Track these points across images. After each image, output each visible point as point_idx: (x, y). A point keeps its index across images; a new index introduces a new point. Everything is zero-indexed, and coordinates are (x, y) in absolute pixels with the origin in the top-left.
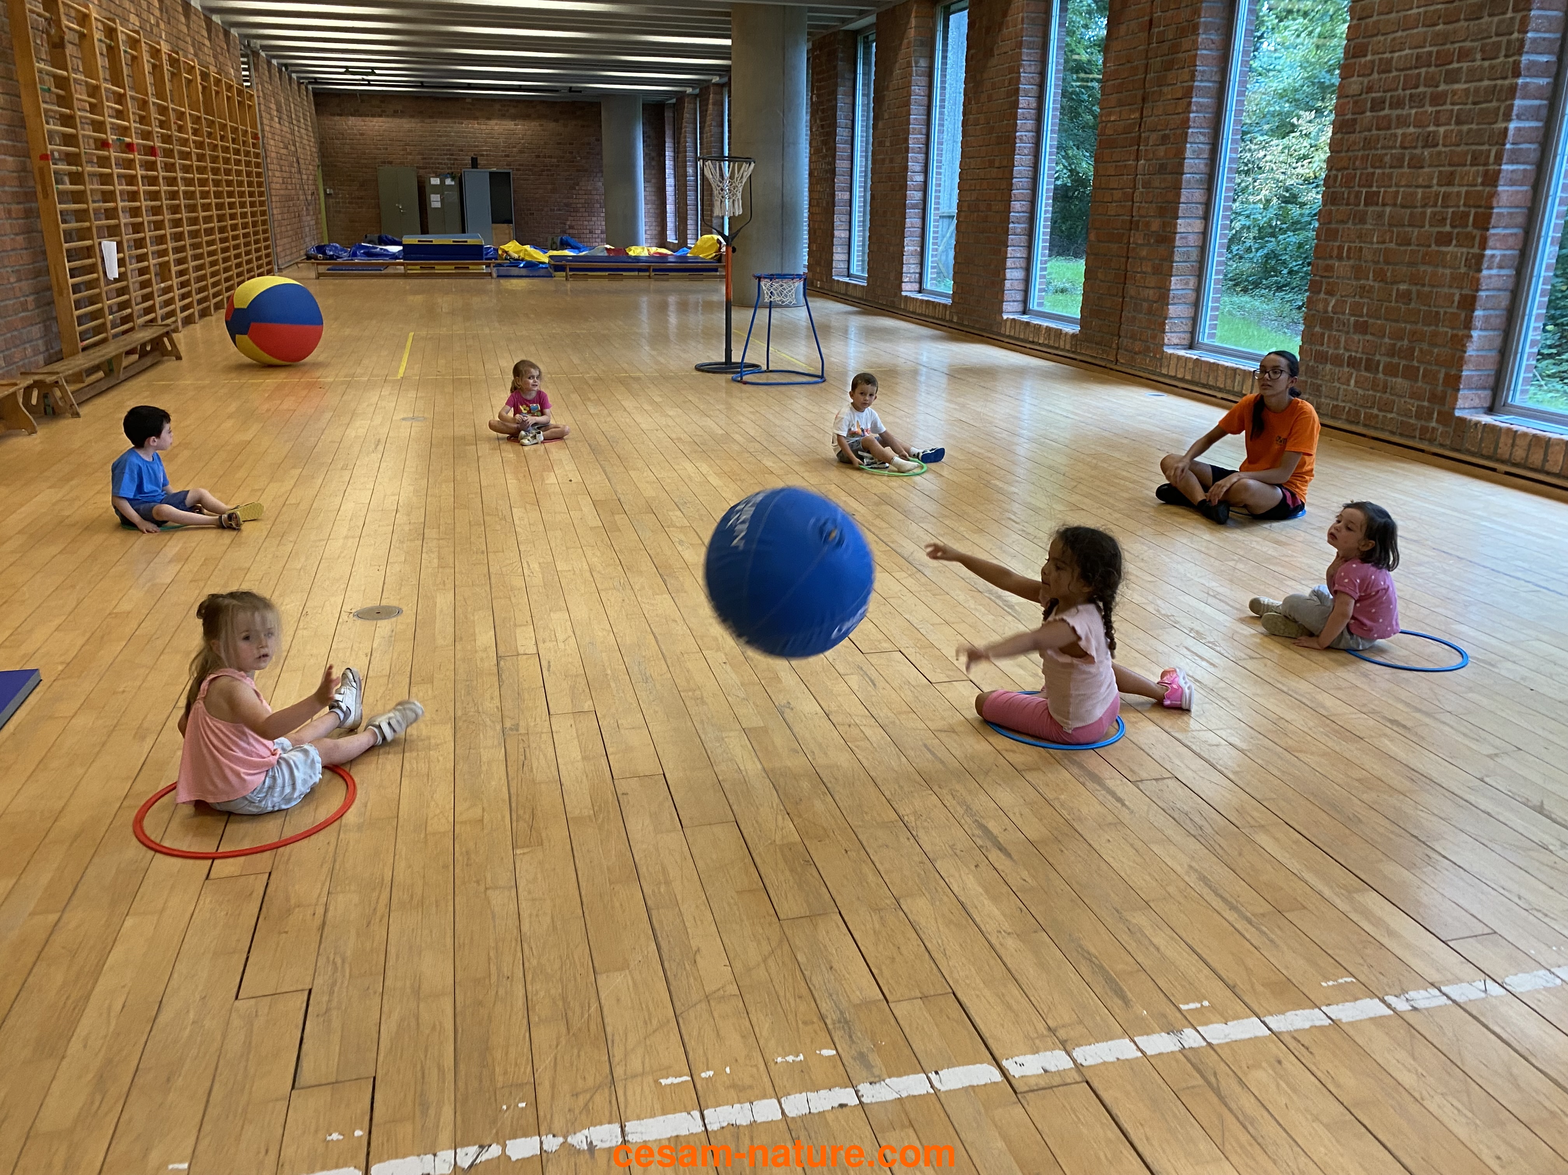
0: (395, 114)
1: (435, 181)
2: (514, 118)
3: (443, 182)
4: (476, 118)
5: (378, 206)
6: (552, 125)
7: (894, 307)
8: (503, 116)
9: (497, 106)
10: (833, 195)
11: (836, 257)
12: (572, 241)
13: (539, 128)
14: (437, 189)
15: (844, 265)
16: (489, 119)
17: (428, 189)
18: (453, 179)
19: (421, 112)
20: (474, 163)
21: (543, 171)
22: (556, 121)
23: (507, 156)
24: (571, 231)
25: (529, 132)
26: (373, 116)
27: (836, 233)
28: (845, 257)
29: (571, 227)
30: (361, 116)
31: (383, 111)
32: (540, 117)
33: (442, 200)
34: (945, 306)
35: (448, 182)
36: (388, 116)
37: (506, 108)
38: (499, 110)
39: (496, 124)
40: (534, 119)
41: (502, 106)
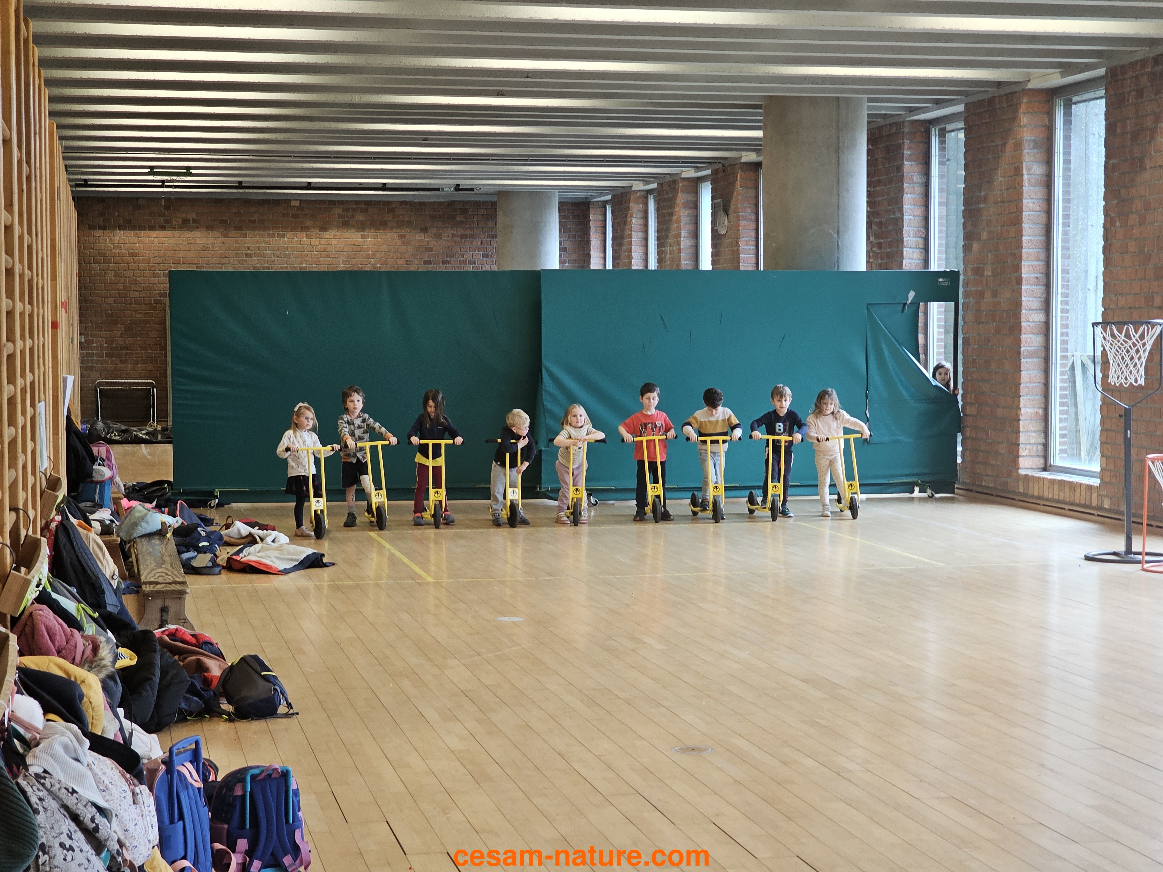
0: (186, 225)
2: (361, 227)
4: (304, 229)
6: (418, 237)
7: (1007, 491)
8: (345, 224)
9: (338, 211)
13: (399, 242)
16: (324, 229)
19: (223, 222)
22: (424, 230)
25: (384, 247)
26: (152, 228)
30: (134, 228)
31: (167, 221)
32: (401, 224)
34: (1090, 487)
36: (173, 228)
37: (350, 214)
38: (340, 216)
39: (335, 237)
40: (392, 228)
41: (344, 210)
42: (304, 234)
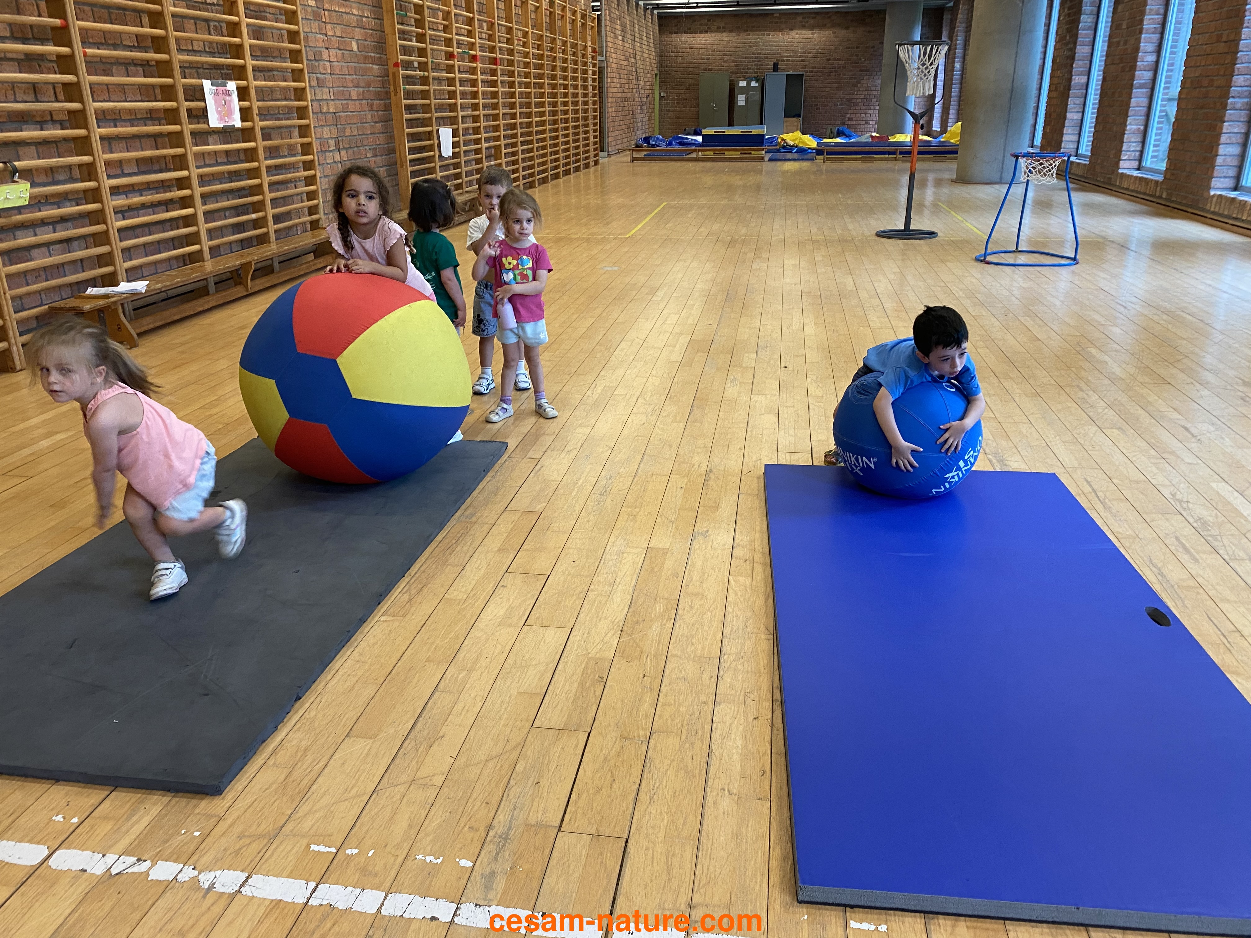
1: (743, 84)
2: (812, 28)
3: (748, 84)
4: (781, 30)
5: (698, 105)
6: (843, 32)
7: (1110, 184)
8: (803, 27)
9: (799, 19)
10: (1070, 80)
11: (1066, 138)
12: (847, 131)
13: (832, 35)
14: (743, 90)
15: (1073, 146)
16: (792, 29)
17: (736, 91)
18: (757, 81)
19: (738, 27)
20: (776, 68)
21: (831, 72)
22: (847, 28)
23: (803, 60)
24: (849, 123)
25: (824, 39)
26: (701, 32)
27: (1069, 115)
28: (1075, 138)
29: (850, 119)
32: (833, 26)
33: (747, 99)
34: (1157, 182)
35: (754, 84)
37: (806, 20)
38: (801, 23)
39: (797, 34)
40: (829, 28)
42: (781, 33)
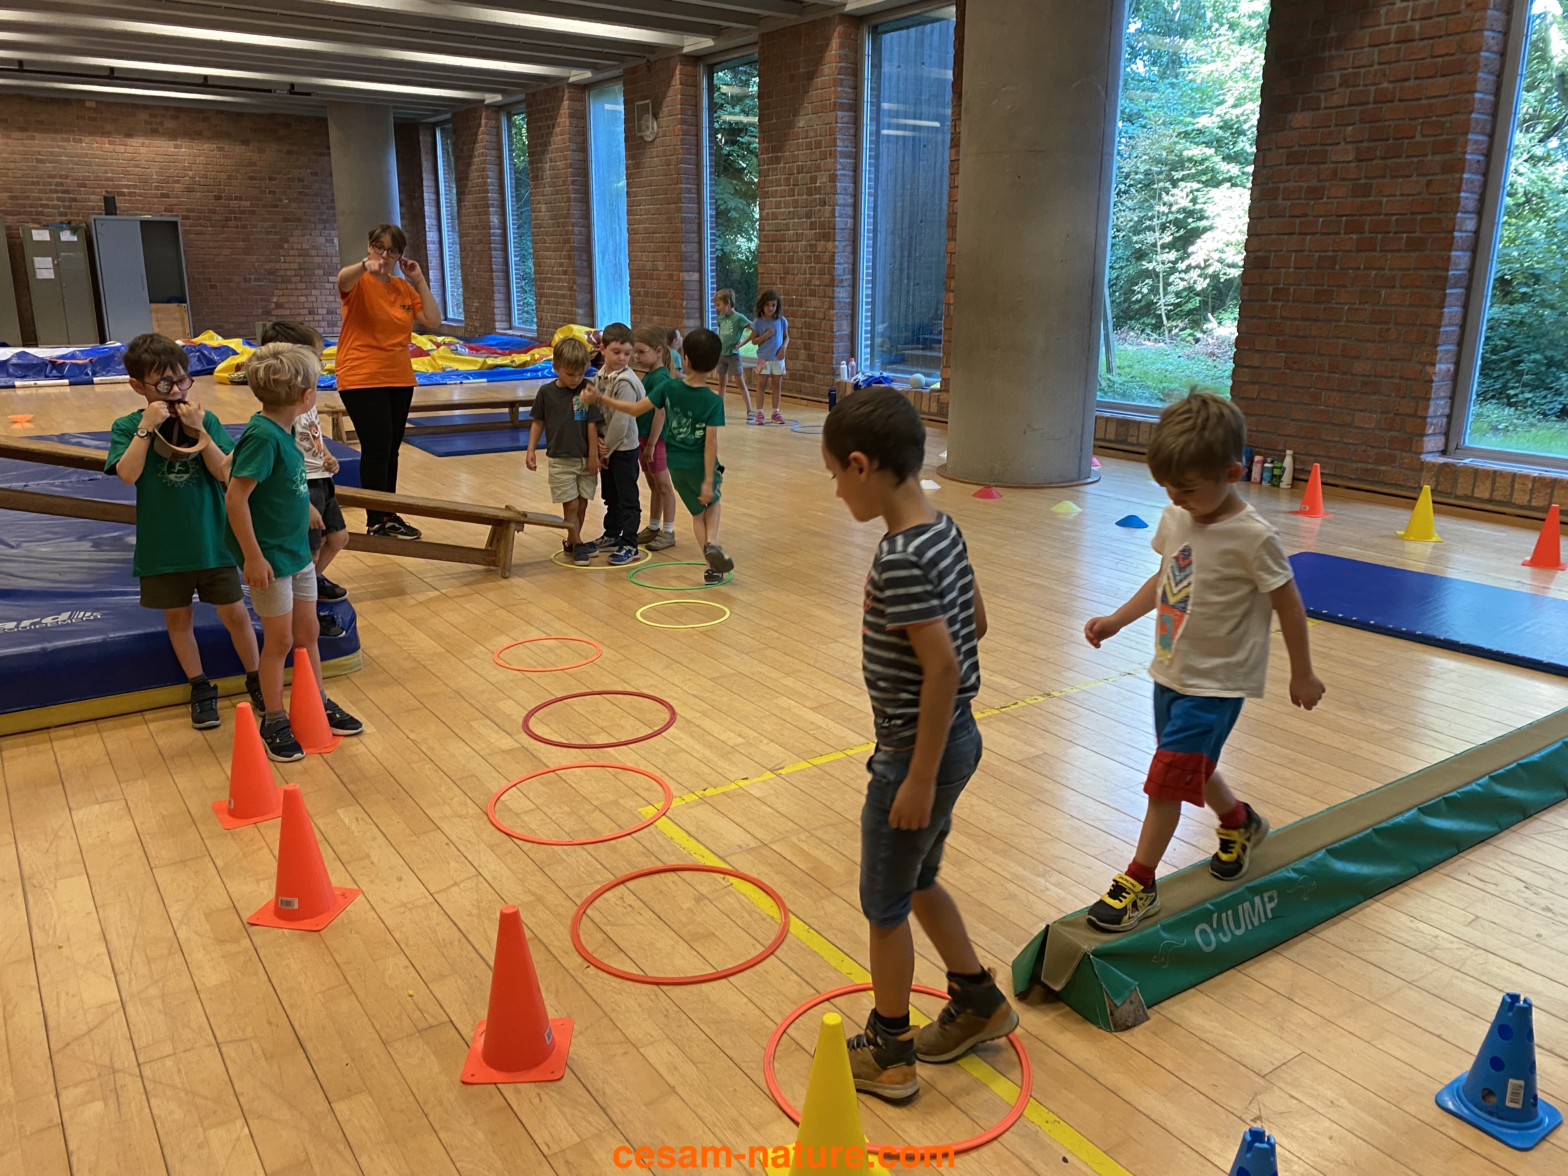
1: (41, 235)
2: (172, 135)
3: (55, 237)
4: (106, 134)
6: (239, 150)
8: (154, 132)
9: (143, 116)
13: (217, 154)
14: (45, 249)
16: (129, 135)
17: (27, 249)
18: (74, 232)
20: (110, 206)
21: (228, 219)
22: (245, 142)
23: (166, 196)
32: (217, 135)
33: (56, 267)
35: (67, 236)
37: (159, 120)
38: (146, 122)
39: (143, 145)
40: (208, 139)
41: (151, 115)
42: (106, 140)
